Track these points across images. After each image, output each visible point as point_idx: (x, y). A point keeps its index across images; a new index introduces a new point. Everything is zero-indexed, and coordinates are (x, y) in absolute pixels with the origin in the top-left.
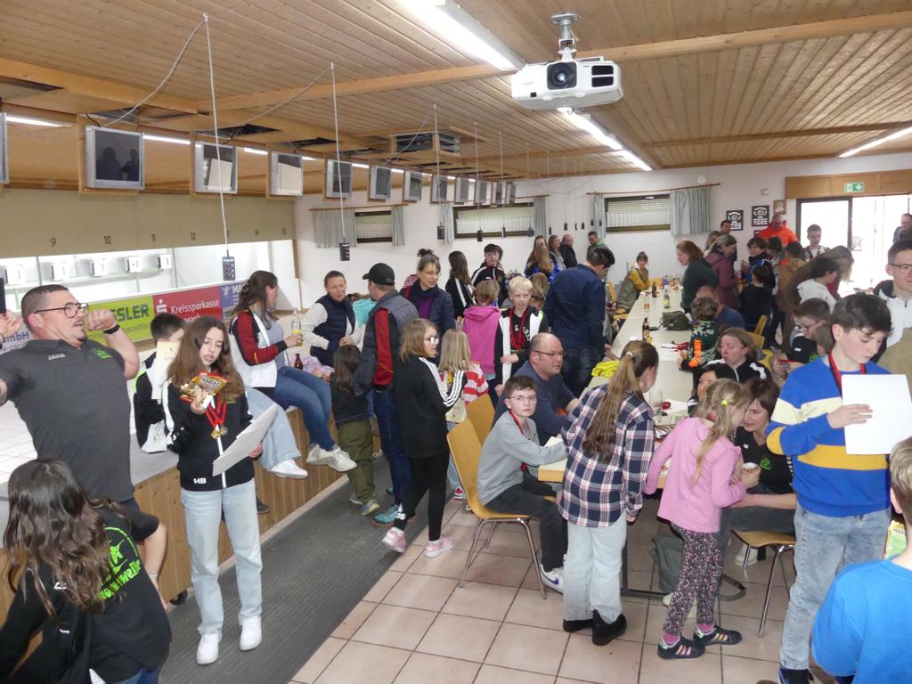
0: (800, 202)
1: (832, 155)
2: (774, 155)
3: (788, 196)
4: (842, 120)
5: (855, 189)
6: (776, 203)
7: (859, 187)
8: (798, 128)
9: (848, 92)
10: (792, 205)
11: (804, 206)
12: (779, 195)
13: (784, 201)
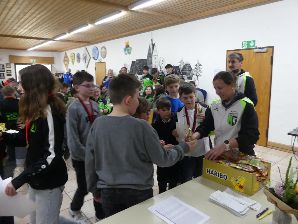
0: (15, 64)
1: (24, 50)
2: (4, 46)
3: (11, 62)
4: (32, 34)
5: (33, 61)
6: (7, 64)
7: (34, 61)
8: (16, 34)
9: (36, 22)
10: (12, 65)
11: (17, 66)
12: (8, 62)
13: (10, 64)
